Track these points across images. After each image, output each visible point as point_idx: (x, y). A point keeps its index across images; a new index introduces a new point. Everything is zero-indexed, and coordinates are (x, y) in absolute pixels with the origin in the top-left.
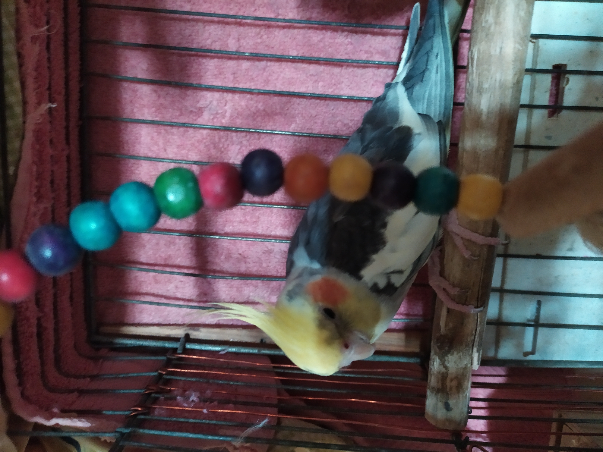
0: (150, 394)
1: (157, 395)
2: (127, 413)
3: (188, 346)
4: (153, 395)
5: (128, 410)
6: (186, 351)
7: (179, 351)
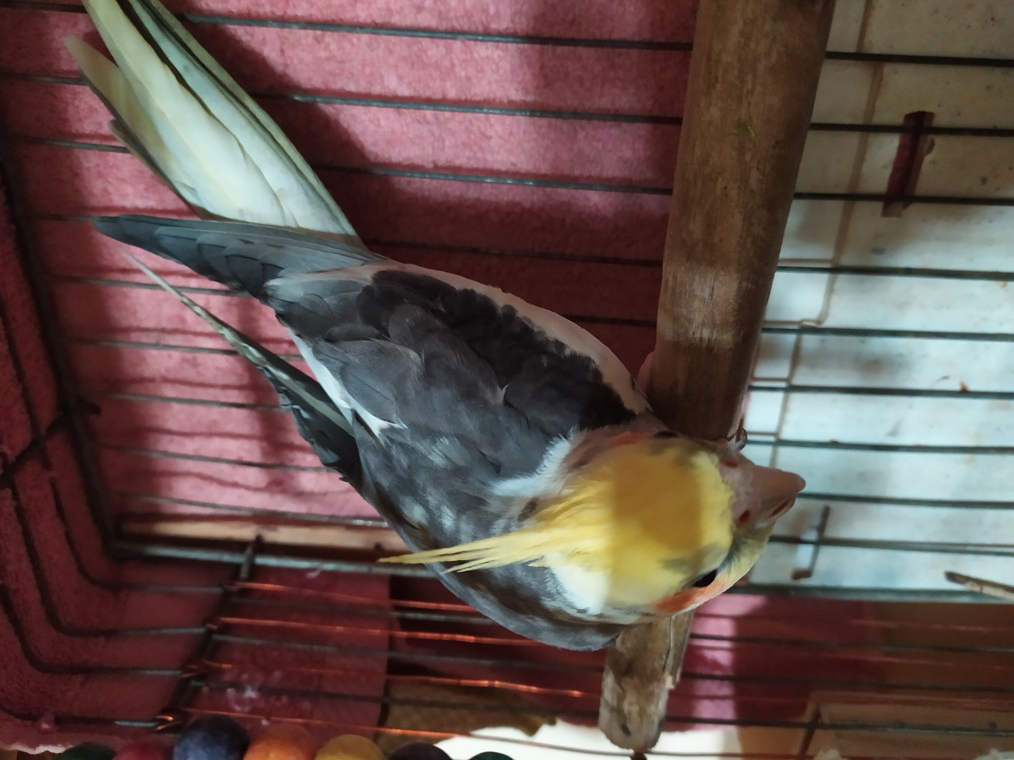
0: (188, 680)
1: (198, 684)
2: (151, 725)
3: (261, 561)
4: (194, 683)
5: (154, 720)
6: (257, 572)
7: (244, 573)
